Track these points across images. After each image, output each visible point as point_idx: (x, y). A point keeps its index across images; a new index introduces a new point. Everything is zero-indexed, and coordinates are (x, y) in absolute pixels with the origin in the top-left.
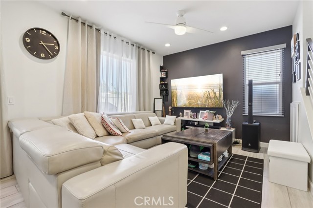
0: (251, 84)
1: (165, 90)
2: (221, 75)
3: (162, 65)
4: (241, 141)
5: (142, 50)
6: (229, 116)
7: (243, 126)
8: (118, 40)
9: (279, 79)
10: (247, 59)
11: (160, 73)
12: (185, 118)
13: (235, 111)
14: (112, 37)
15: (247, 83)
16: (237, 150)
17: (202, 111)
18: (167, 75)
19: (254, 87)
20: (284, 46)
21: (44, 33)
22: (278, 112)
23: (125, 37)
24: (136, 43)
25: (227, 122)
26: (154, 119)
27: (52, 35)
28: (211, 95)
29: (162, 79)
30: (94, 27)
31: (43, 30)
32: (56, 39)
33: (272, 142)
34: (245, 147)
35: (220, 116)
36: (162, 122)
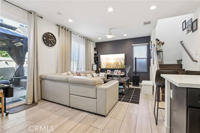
0: (136, 59)
1: (97, 60)
2: (124, 54)
3: (95, 47)
4: (132, 83)
5: (87, 40)
6: (127, 72)
7: (133, 76)
8: (78, 36)
9: (146, 57)
10: (134, 47)
11: (94, 51)
12: (108, 74)
13: (130, 70)
14: (76, 34)
15: (134, 58)
16: (131, 86)
17: (116, 70)
18: (97, 52)
19: (137, 60)
20: (148, 44)
21: (50, 35)
22: (145, 70)
23: (80, 35)
24: (85, 37)
25: (127, 75)
26: (95, 74)
27: (54, 36)
28: (119, 64)
29: (95, 54)
30: (69, 31)
31: (50, 33)
32: (55, 37)
33: (143, 81)
34: (134, 85)
35: (124, 72)
36: (98, 76)
